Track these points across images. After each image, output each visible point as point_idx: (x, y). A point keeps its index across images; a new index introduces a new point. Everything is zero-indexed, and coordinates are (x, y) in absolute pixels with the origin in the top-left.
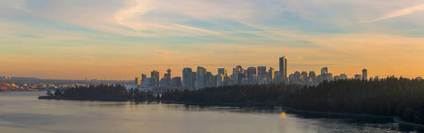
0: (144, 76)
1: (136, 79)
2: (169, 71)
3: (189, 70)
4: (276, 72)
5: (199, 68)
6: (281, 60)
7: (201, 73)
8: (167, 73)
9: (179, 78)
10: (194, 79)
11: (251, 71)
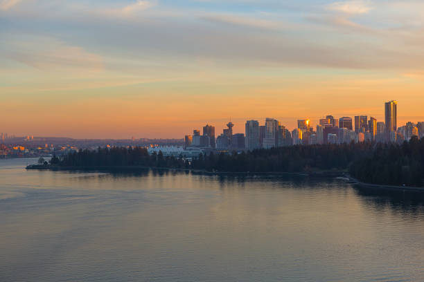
0: (196, 133)
1: (187, 137)
2: (230, 125)
3: (255, 123)
4: (378, 124)
5: (268, 120)
6: (388, 105)
7: (271, 127)
8: (227, 128)
9: (242, 135)
10: (263, 136)
11: (345, 122)
